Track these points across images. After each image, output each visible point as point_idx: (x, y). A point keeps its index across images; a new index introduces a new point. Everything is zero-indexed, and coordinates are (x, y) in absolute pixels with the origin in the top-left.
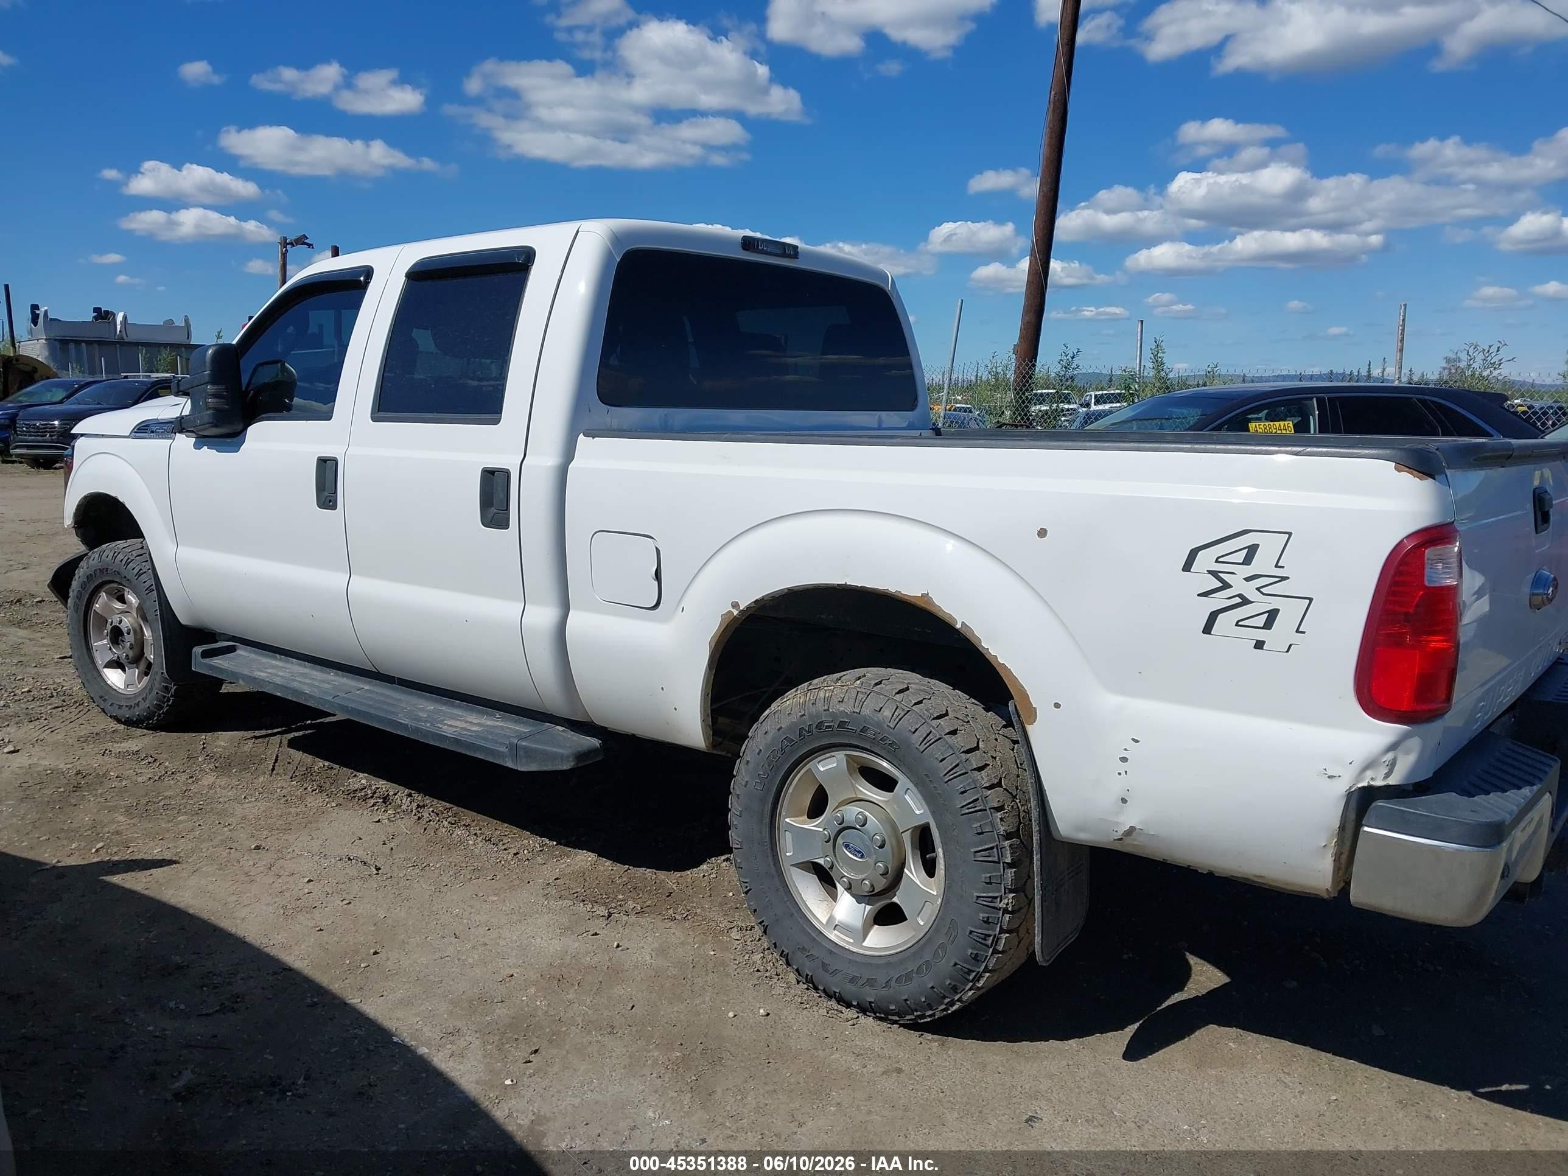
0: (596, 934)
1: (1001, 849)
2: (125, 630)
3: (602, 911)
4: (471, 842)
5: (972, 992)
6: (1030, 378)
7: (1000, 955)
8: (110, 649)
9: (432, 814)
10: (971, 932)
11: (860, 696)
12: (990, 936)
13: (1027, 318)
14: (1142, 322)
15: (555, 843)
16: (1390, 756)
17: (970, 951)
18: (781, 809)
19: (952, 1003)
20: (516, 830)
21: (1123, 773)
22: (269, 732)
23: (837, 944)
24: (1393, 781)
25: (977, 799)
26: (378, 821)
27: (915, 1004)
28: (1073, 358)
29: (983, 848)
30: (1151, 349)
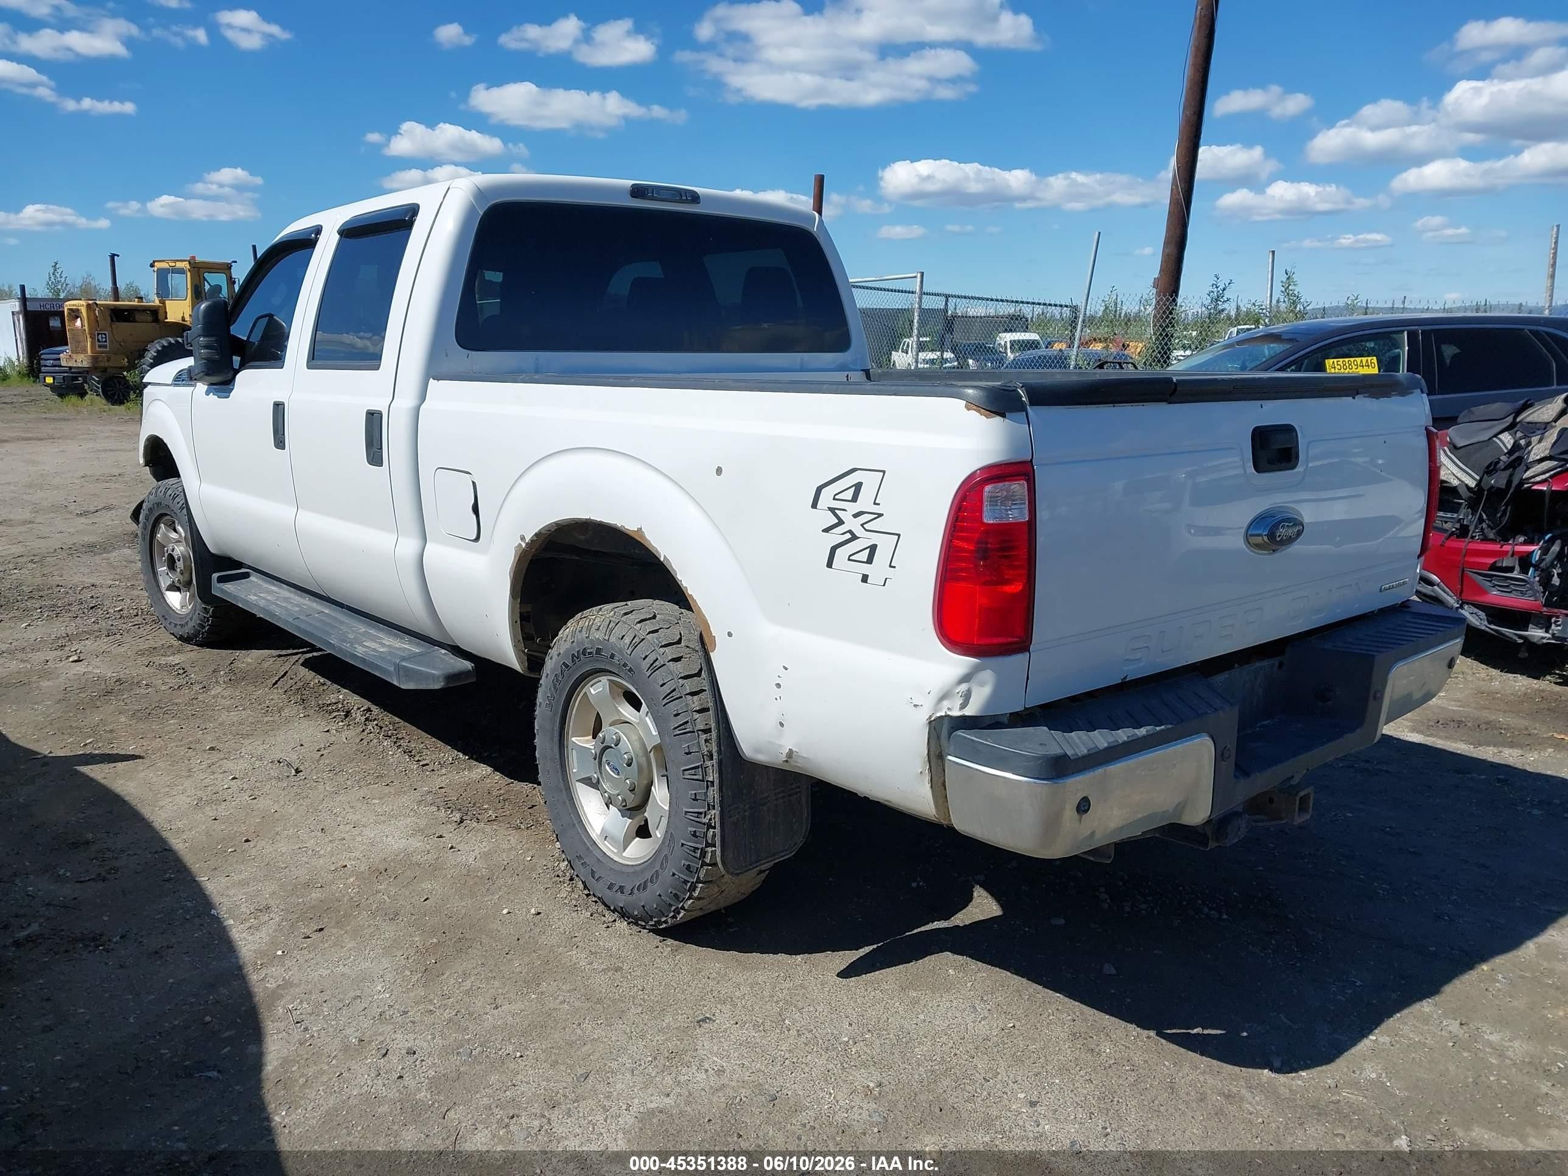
0: (441, 837)
1: (705, 768)
2: (176, 557)
3: (457, 816)
4: (390, 753)
5: (691, 901)
6: (1171, 313)
7: (710, 868)
8: (168, 574)
9: (376, 727)
10: (683, 845)
11: (612, 625)
12: (698, 849)
13: (1167, 250)
14: (1273, 252)
15: (467, 757)
16: (964, 687)
17: (683, 862)
18: (568, 729)
19: (677, 911)
20: (440, 744)
21: (778, 698)
22: (295, 651)
23: (605, 854)
24: (969, 711)
25: (687, 722)
26: (328, 731)
27: (650, 910)
28: (1224, 289)
29: (691, 766)
30: (1282, 282)
